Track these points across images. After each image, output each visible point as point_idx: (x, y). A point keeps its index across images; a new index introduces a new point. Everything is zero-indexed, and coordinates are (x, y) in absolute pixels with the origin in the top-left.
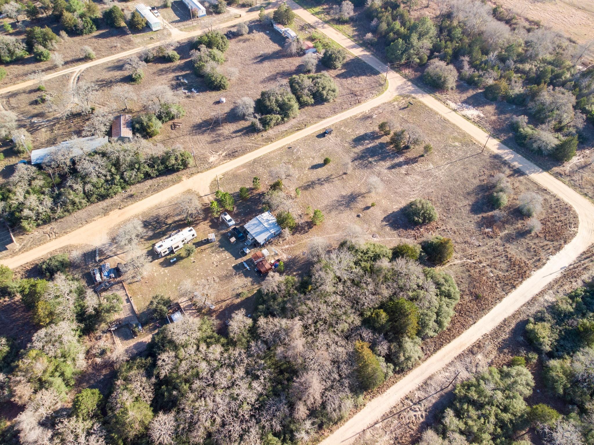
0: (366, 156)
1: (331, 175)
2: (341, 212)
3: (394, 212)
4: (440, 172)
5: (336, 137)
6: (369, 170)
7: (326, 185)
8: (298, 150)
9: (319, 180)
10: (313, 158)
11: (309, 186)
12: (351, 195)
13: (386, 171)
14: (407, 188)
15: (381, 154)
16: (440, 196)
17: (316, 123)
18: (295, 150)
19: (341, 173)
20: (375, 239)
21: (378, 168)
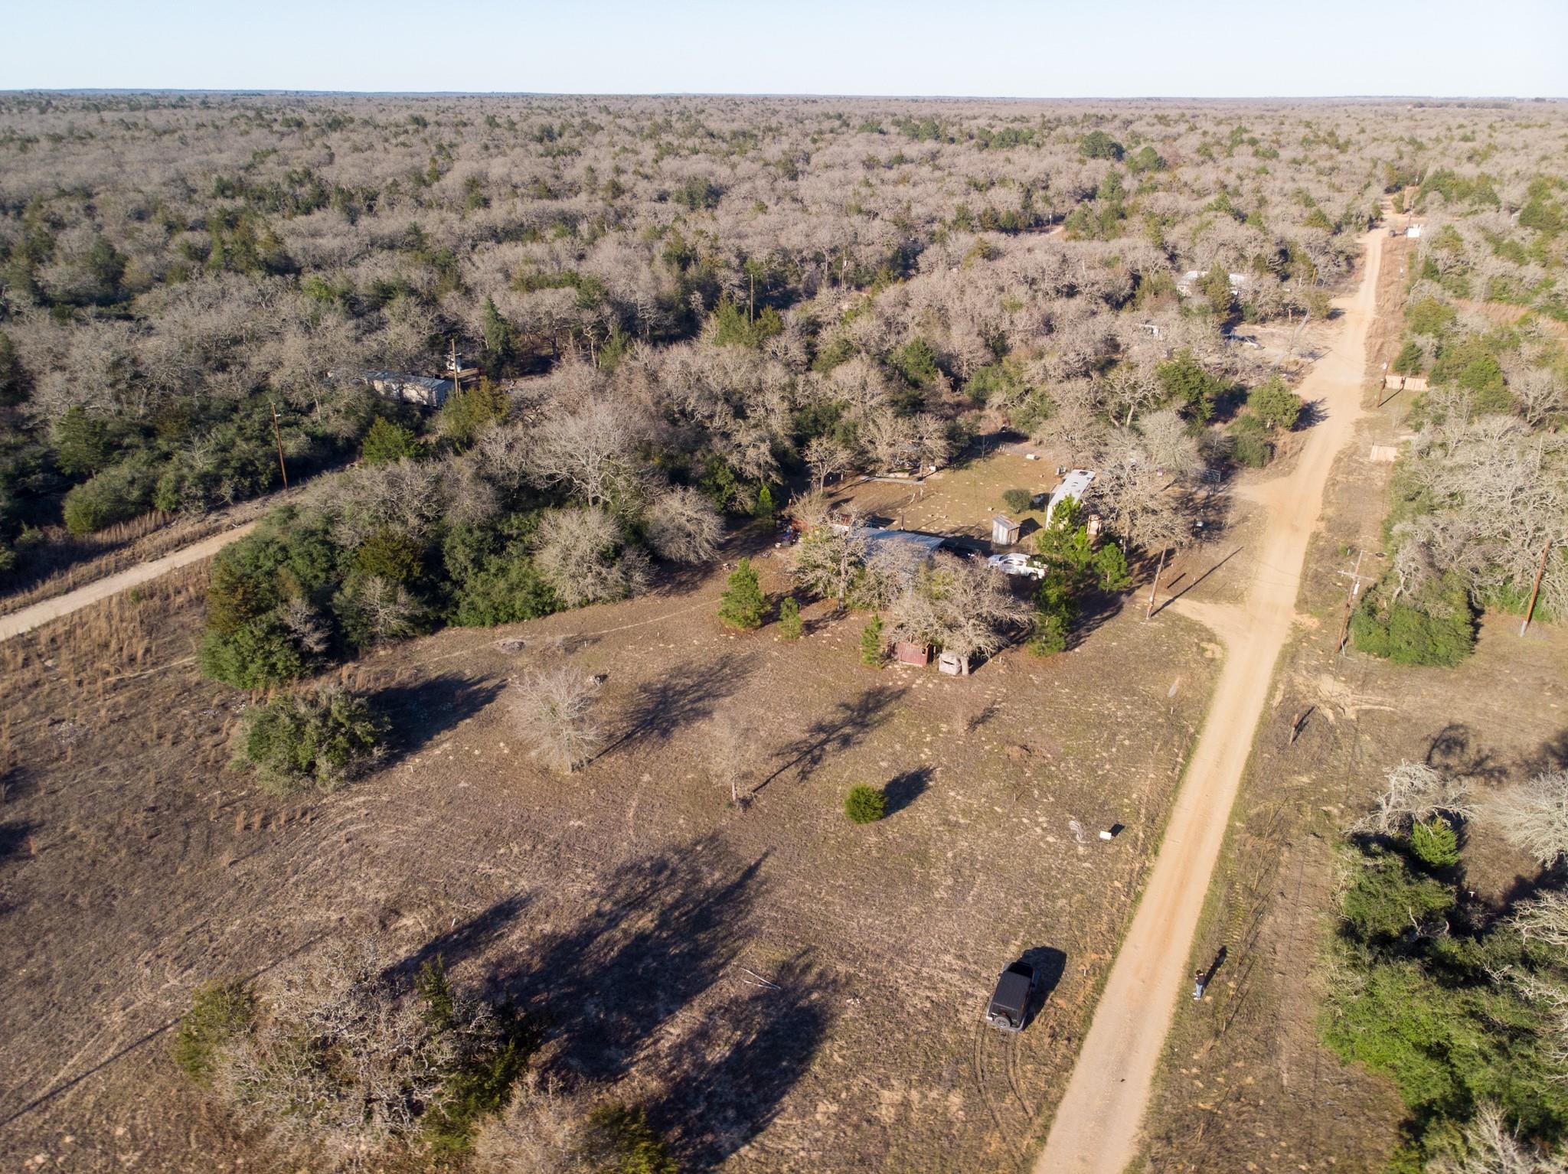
0: (679, 935)
1: (804, 775)
2: (679, 672)
3: (451, 725)
4: (144, 997)
5: (945, 1010)
6: (621, 859)
7: (796, 732)
8: (1062, 829)
9: (846, 741)
10: (957, 824)
11: (868, 711)
12: (665, 733)
13: (524, 885)
14: (385, 838)
15: (585, 987)
16: (195, 851)
17: (1172, 1059)
18: (1074, 825)
19: (762, 802)
20: (510, 640)
21: (575, 889)
